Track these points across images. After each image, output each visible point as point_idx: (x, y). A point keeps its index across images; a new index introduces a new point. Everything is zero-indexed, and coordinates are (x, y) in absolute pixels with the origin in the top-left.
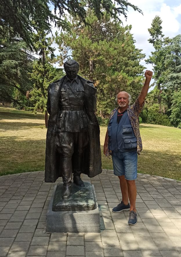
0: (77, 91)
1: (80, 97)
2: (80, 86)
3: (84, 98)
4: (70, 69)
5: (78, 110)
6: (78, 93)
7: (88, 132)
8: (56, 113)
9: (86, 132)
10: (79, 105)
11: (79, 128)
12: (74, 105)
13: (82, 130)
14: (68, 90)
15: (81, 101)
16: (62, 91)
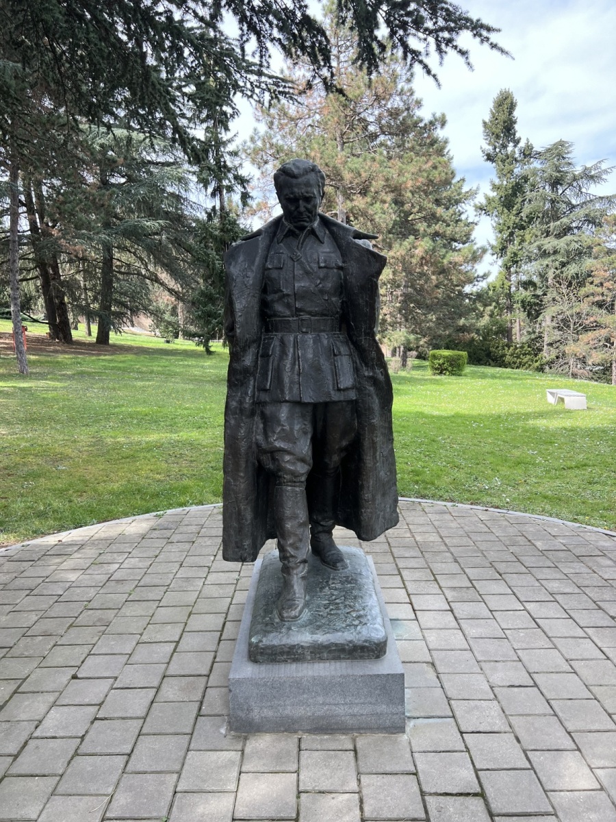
0: (320, 268)
1: (330, 285)
2: (328, 250)
3: (343, 288)
4: (296, 190)
5: (324, 331)
6: (322, 273)
7: (356, 400)
8: (254, 341)
9: (351, 402)
10: (325, 312)
11: (328, 388)
12: (310, 313)
13: (338, 394)
14: (291, 263)
15: (334, 299)
16: (270, 267)
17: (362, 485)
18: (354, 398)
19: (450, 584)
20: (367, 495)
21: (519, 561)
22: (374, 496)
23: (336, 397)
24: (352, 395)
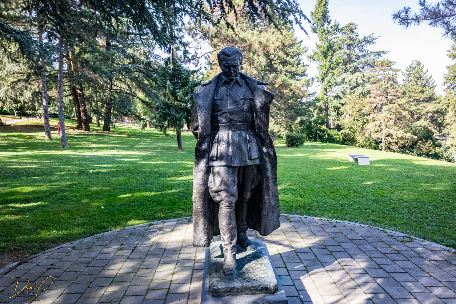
0: (241, 99)
1: (246, 108)
2: (245, 90)
3: (253, 109)
6: (242, 102)
7: (259, 165)
8: (208, 136)
9: (257, 166)
10: (244, 121)
11: (246, 159)
12: (236, 121)
13: (250, 161)
14: (227, 97)
15: (248, 114)
16: (216, 99)
17: (262, 207)
18: (259, 164)
19: (306, 258)
20: (265, 212)
21: (340, 245)
22: (268, 214)
23: (249, 163)
24: (258, 162)
